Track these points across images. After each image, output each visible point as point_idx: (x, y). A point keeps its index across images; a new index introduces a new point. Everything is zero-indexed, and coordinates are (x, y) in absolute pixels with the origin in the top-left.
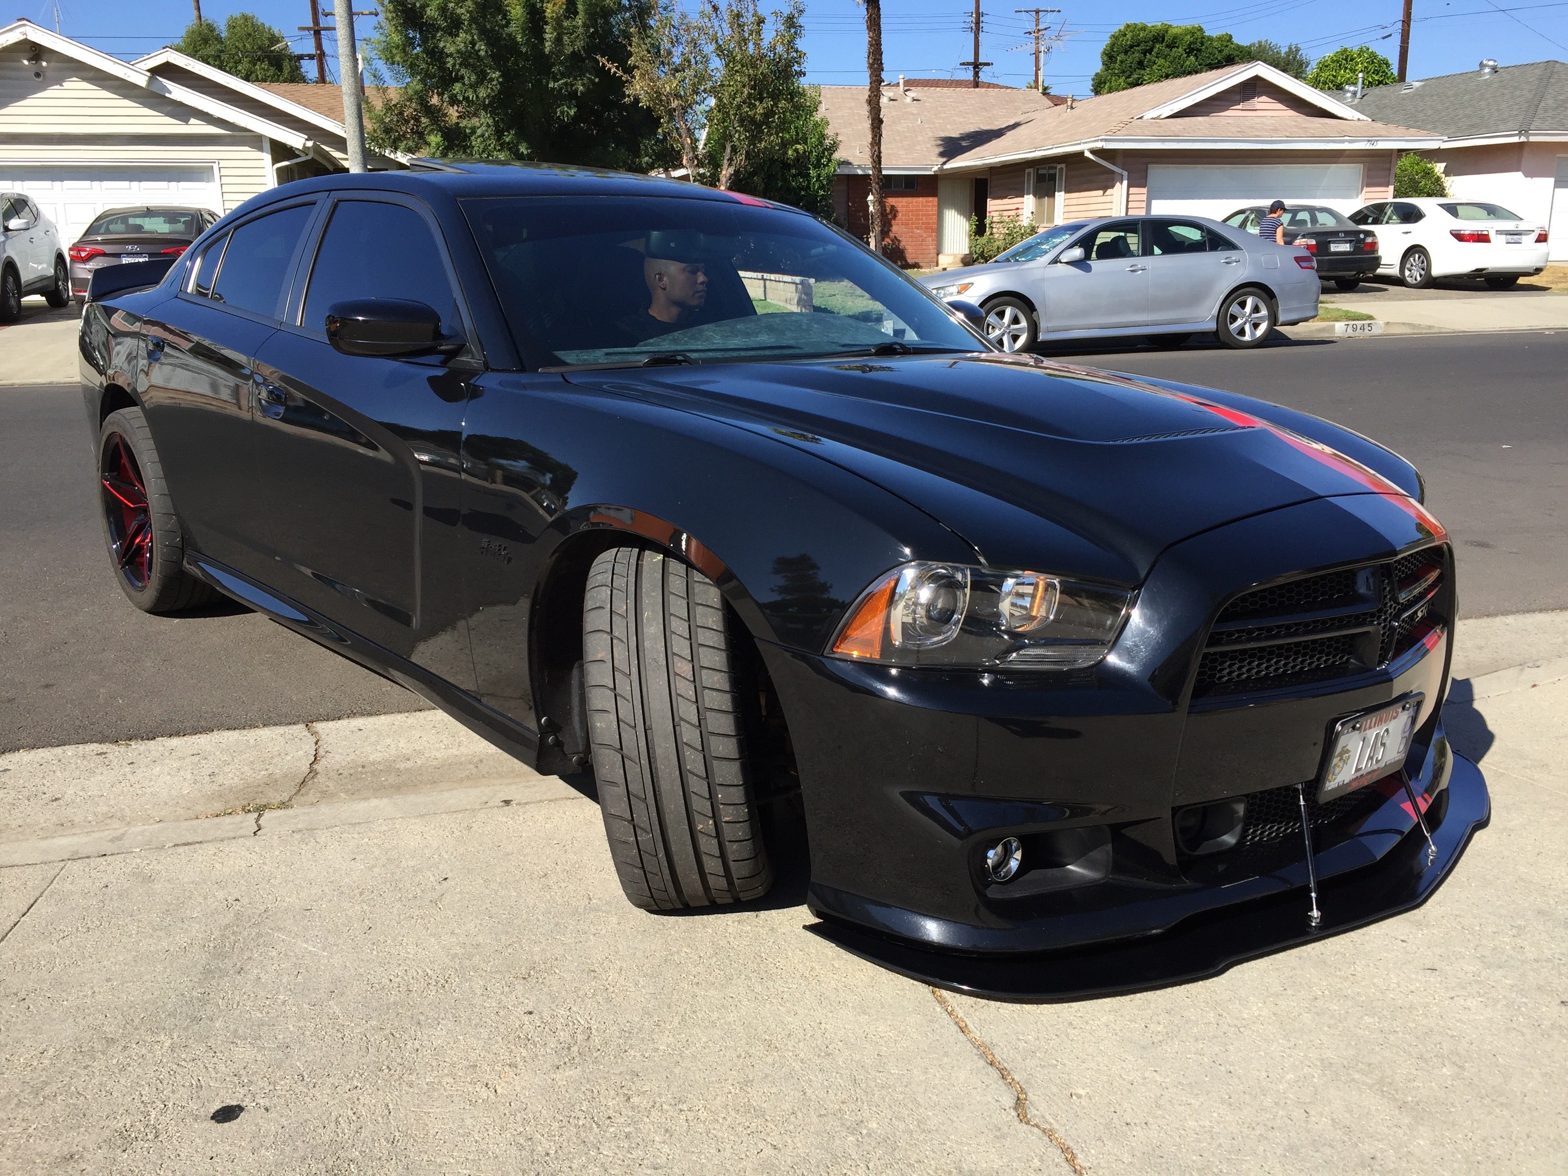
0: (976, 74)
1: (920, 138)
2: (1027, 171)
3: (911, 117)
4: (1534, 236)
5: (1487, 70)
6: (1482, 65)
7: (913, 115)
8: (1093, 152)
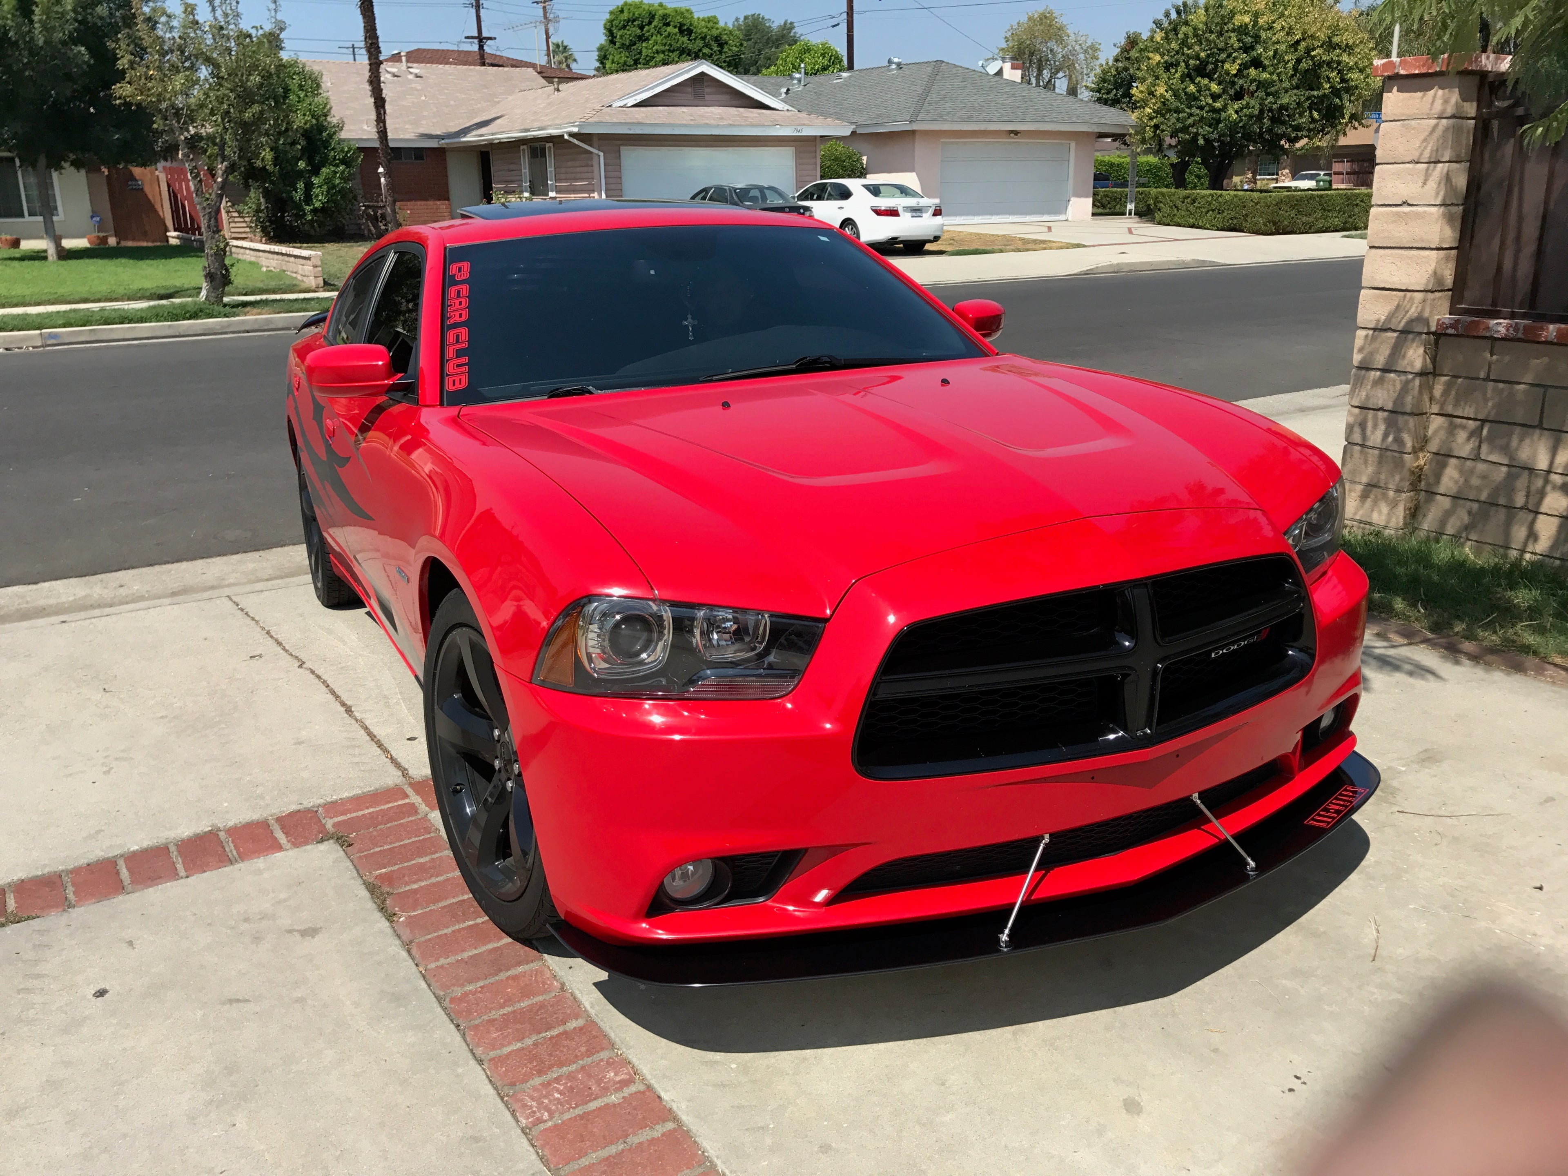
0: (481, 47)
1: (425, 113)
2: (522, 147)
3: (416, 92)
4: (931, 211)
5: (894, 66)
6: (890, 62)
7: (417, 90)
8: (571, 135)
